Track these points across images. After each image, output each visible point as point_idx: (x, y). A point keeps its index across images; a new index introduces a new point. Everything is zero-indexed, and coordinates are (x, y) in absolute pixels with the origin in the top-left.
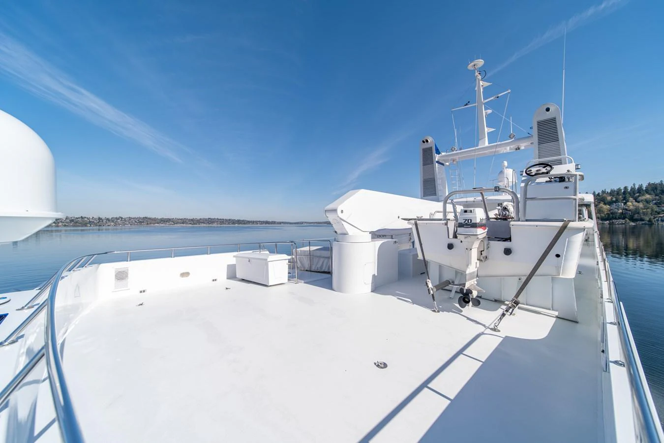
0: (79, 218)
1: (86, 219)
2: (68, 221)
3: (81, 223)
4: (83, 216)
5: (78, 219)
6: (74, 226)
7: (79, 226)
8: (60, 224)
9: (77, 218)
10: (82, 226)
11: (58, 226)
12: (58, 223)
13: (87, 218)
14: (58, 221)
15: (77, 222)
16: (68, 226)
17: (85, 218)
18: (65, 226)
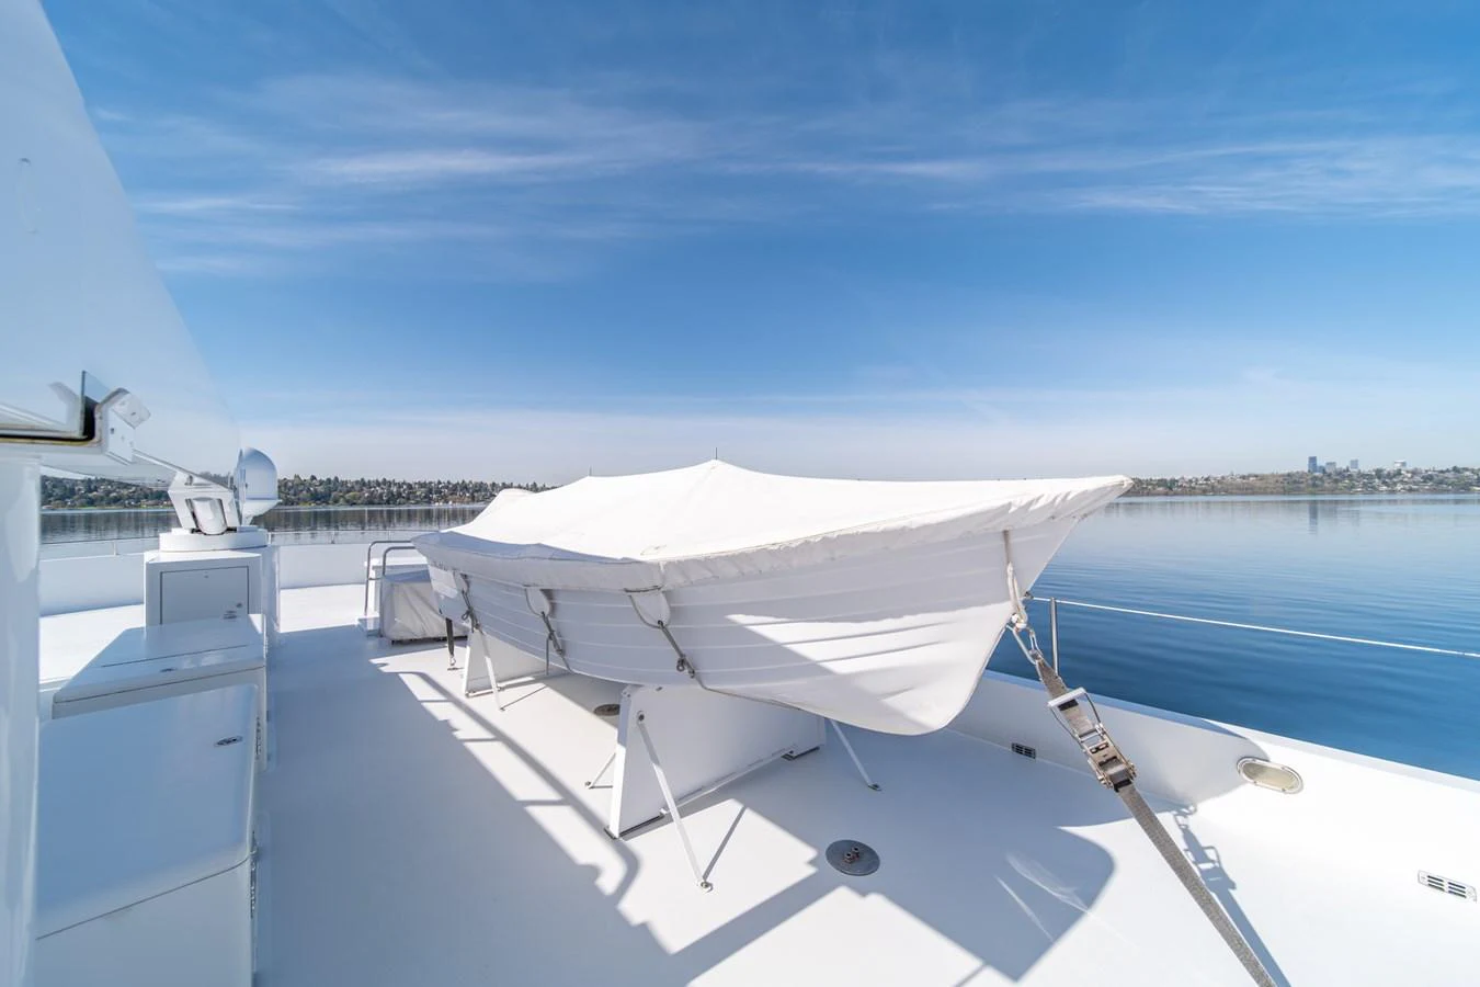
0: (1448, 471)
1: (1468, 473)
2: (1418, 478)
3: (1452, 484)
4: (1460, 466)
5: (1446, 475)
6: (1433, 491)
7: (1448, 491)
8: (1399, 487)
9: (1442, 472)
10: (1456, 492)
11: (1393, 492)
12: (1395, 484)
13: (1473, 471)
14: (1395, 480)
15: (1441, 482)
16: (1417, 490)
17: (1466, 469)
18: (1411, 490)
